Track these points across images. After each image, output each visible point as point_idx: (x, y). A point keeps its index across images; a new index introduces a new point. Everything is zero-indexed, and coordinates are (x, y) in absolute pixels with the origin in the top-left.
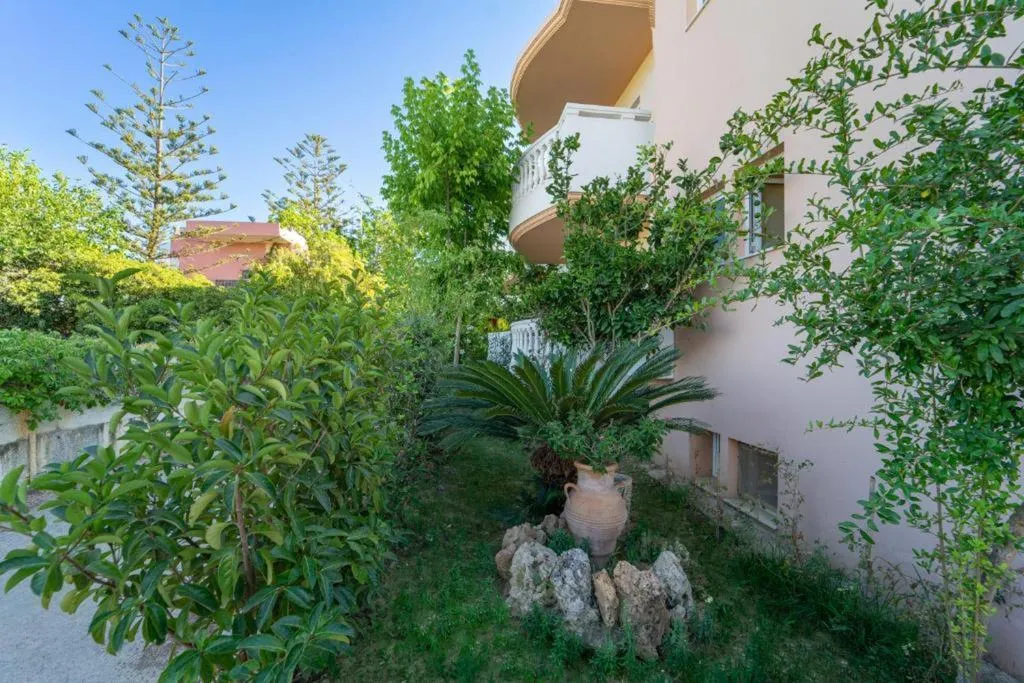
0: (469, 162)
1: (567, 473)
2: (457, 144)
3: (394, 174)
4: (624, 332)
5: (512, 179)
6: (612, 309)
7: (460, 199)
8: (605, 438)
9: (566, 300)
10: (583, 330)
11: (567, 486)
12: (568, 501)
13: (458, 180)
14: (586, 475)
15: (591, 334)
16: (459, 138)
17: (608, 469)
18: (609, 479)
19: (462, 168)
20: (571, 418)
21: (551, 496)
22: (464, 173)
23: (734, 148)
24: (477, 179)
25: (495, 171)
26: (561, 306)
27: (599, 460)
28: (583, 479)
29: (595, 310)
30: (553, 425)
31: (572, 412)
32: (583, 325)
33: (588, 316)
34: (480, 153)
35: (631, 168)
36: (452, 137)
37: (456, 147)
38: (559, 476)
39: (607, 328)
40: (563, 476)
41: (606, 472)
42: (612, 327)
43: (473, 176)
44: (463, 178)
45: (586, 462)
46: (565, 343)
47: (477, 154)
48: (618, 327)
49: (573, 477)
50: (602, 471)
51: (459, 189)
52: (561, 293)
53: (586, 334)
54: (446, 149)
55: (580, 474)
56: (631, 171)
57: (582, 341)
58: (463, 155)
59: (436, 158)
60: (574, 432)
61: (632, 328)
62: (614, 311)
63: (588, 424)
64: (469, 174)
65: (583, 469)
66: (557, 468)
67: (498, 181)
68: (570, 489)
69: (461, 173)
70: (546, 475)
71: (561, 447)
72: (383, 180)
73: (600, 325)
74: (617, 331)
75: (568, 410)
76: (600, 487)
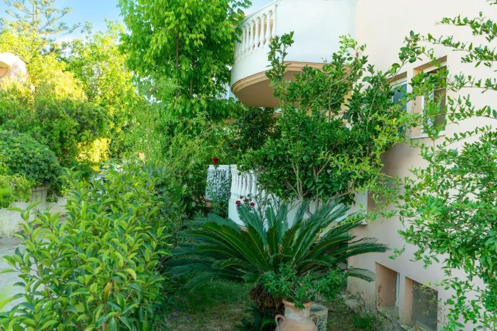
0: (197, 25)
1: (277, 306)
2: (188, 12)
3: (130, 33)
4: (325, 191)
5: (234, 38)
6: (317, 172)
7: (188, 55)
8: (304, 285)
9: (279, 163)
10: (293, 185)
11: (277, 317)
12: (278, 328)
13: (187, 42)
14: (291, 310)
15: (300, 189)
16: (189, 8)
17: (305, 305)
18: (306, 312)
19: (191, 31)
20: (281, 269)
21: (265, 322)
22: (193, 36)
23: (410, 58)
24: (204, 41)
25: (220, 35)
26: (276, 167)
27: (299, 300)
28: (289, 312)
29: (303, 171)
30: (269, 274)
31: (282, 264)
32: (293, 182)
33: (297, 175)
34: (207, 19)
35: (334, 54)
36: (184, 6)
37: (187, 15)
38: (271, 307)
39: (311, 187)
40: (275, 308)
41: (304, 308)
42: (316, 187)
43: (200, 39)
44: (192, 40)
45: (291, 300)
46: (278, 194)
47: (204, 20)
48: (320, 187)
49: (281, 310)
50: (301, 307)
51: (187, 48)
52: (276, 157)
53: (296, 189)
54: (178, 15)
55: (287, 309)
56: (335, 56)
57: (292, 194)
58: (192, 20)
59: (169, 24)
60: (283, 279)
61: (332, 188)
62: (318, 174)
63: (293, 274)
64: (197, 37)
65: (288, 306)
66: (270, 302)
67: (222, 41)
68: (279, 319)
69: (191, 36)
70: (261, 307)
71: (274, 290)
72: (120, 37)
73: (307, 183)
74: (320, 190)
75: (279, 263)
76: (300, 318)
